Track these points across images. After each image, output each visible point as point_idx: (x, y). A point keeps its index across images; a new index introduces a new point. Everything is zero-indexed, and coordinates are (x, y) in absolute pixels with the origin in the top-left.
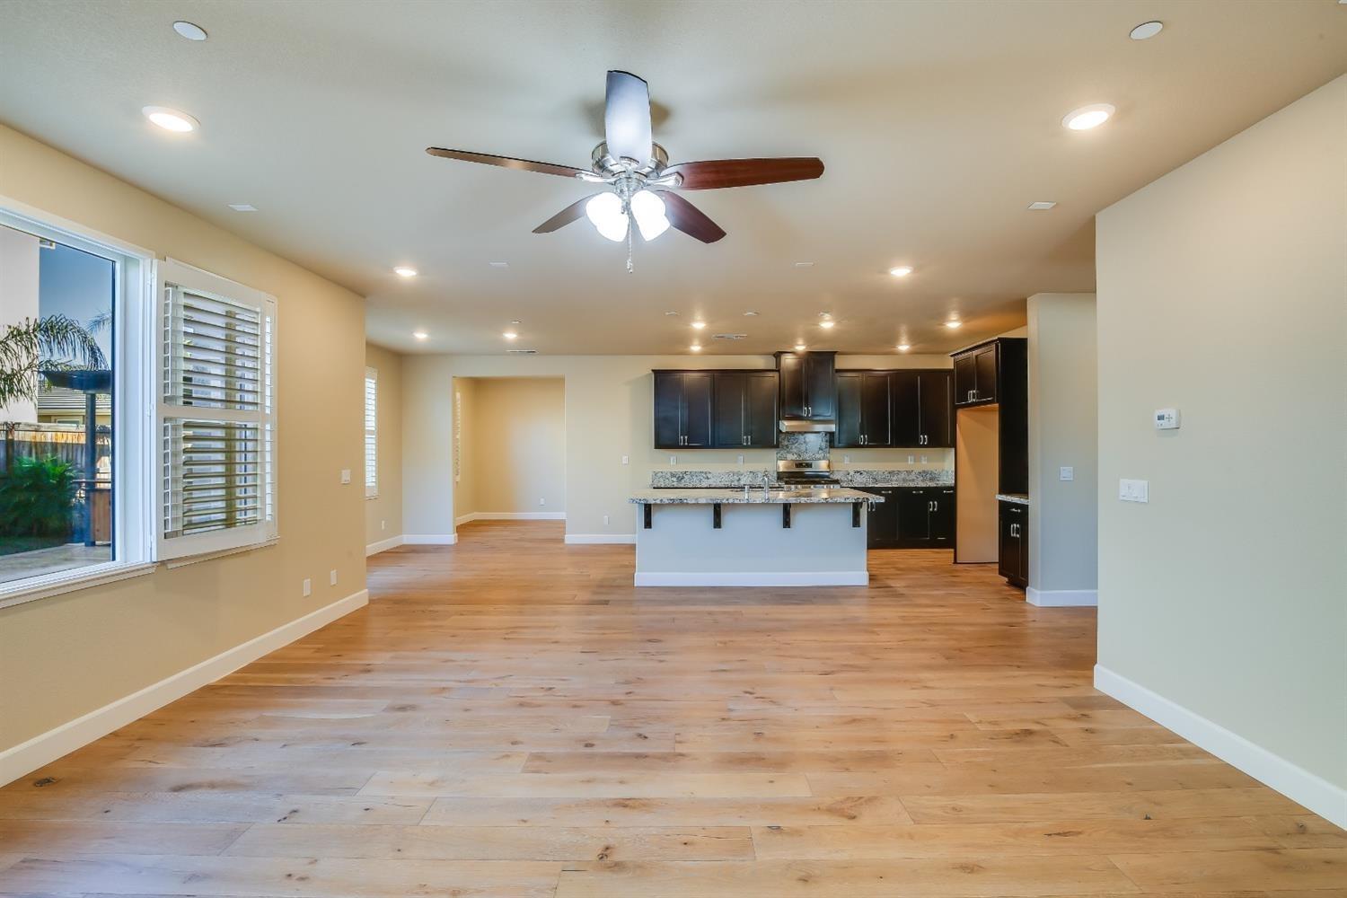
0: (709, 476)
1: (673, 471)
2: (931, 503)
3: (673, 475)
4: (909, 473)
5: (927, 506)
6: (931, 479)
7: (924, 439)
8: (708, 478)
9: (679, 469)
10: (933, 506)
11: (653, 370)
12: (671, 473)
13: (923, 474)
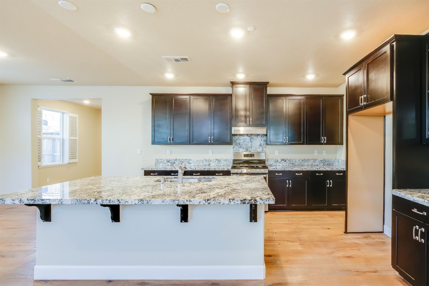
0: (191, 162)
1: (168, 159)
2: (328, 181)
3: (168, 162)
4: (315, 160)
5: (325, 184)
6: (329, 165)
7: (324, 139)
8: (190, 163)
9: (172, 157)
10: (330, 184)
11: (151, 94)
12: (167, 160)
13: (324, 161)
